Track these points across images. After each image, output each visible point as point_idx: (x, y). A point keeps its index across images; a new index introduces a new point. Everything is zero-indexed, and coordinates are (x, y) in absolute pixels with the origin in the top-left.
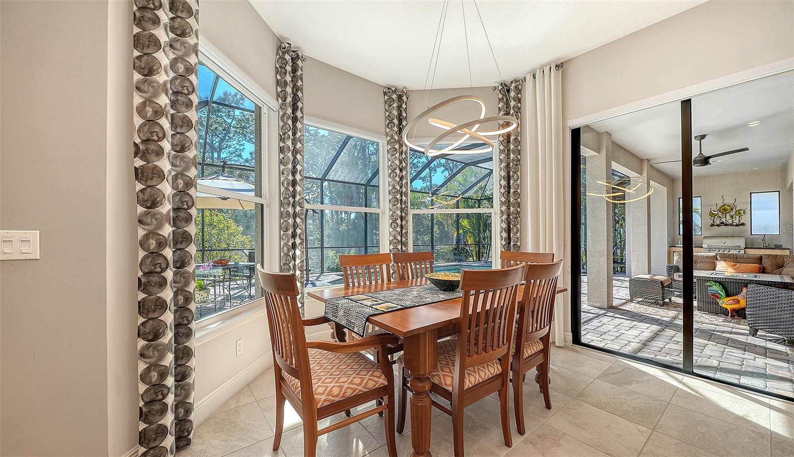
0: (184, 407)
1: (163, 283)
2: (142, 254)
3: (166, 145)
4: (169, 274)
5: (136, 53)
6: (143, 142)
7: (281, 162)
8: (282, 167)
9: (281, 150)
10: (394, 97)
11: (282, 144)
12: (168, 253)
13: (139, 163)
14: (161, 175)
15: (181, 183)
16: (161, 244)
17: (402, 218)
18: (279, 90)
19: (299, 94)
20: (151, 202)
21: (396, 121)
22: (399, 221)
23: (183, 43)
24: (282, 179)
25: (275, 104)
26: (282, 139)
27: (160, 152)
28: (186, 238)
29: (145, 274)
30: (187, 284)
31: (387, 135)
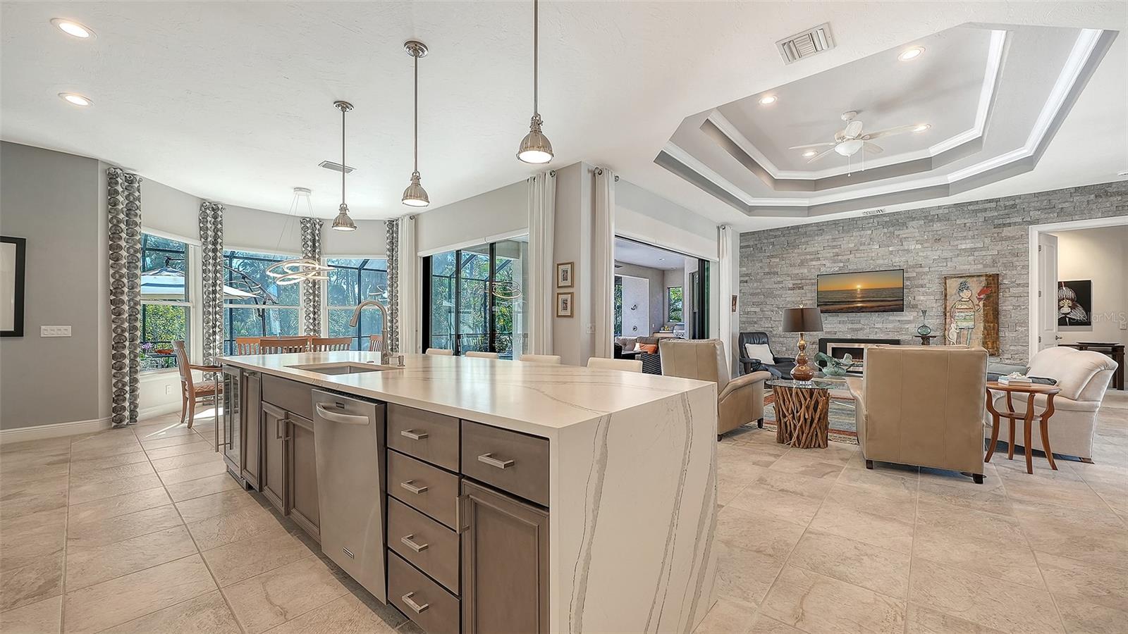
0: (134, 407)
1: (124, 347)
2: (114, 335)
3: (126, 290)
4: (127, 343)
5: (111, 252)
6: (114, 289)
7: (204, 279)
8: (205, 282)
9: (204, 271)
10: (308, 225)
11: (204, 268)
12: (127, 334)
13: (112, 297)
14: (123, 302)
15: (132, 304)
16: (123, 331)
17: (314, 313)
18: (202, 233)
19: (219, 233)
20: (119, 314)
21: (310, 243)
22: (312, 315)
23: (132, 240)
24: (205, 290)
25: (199, 243)
26: (204, 264)
27: (122, 293)
28: (135, 328)
29: (115, 343)
30: (135, 349)
31: (303, 252)
